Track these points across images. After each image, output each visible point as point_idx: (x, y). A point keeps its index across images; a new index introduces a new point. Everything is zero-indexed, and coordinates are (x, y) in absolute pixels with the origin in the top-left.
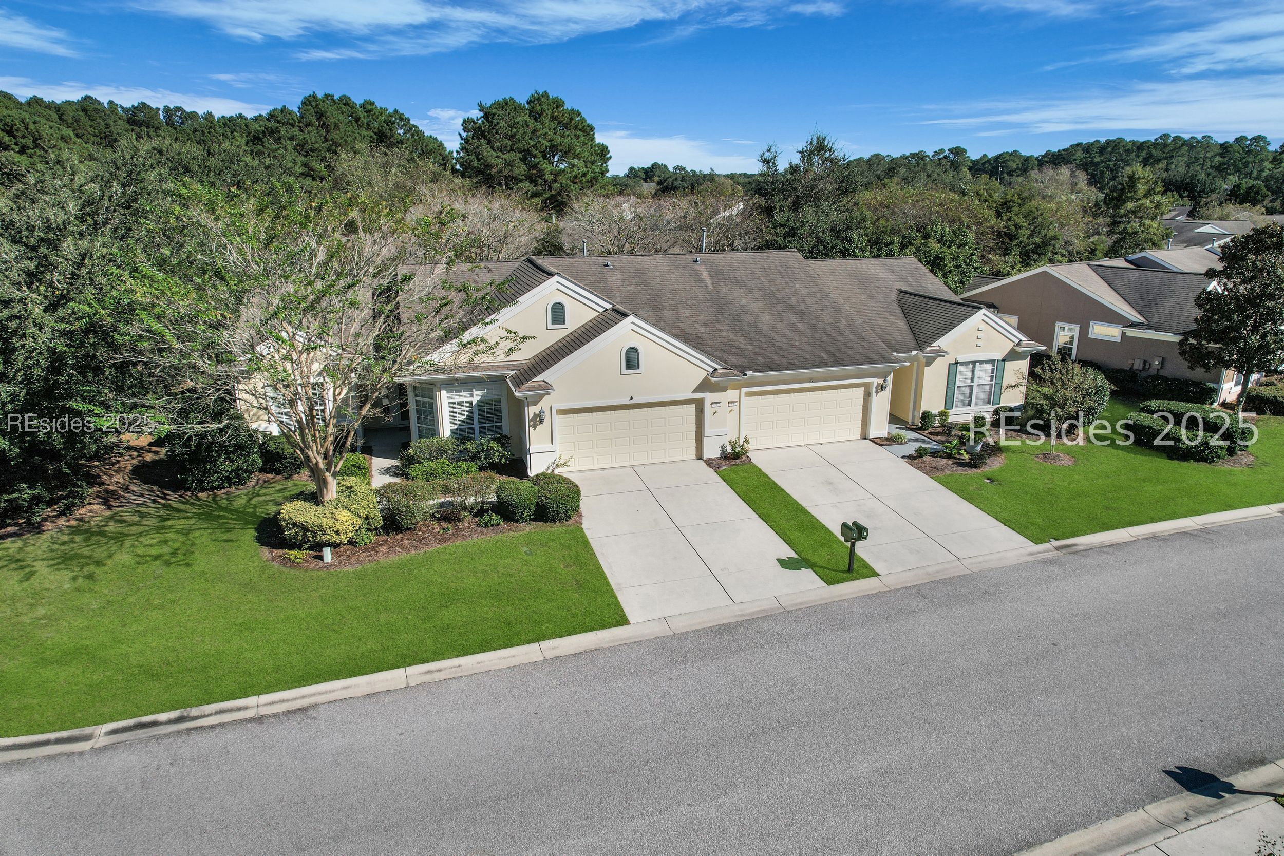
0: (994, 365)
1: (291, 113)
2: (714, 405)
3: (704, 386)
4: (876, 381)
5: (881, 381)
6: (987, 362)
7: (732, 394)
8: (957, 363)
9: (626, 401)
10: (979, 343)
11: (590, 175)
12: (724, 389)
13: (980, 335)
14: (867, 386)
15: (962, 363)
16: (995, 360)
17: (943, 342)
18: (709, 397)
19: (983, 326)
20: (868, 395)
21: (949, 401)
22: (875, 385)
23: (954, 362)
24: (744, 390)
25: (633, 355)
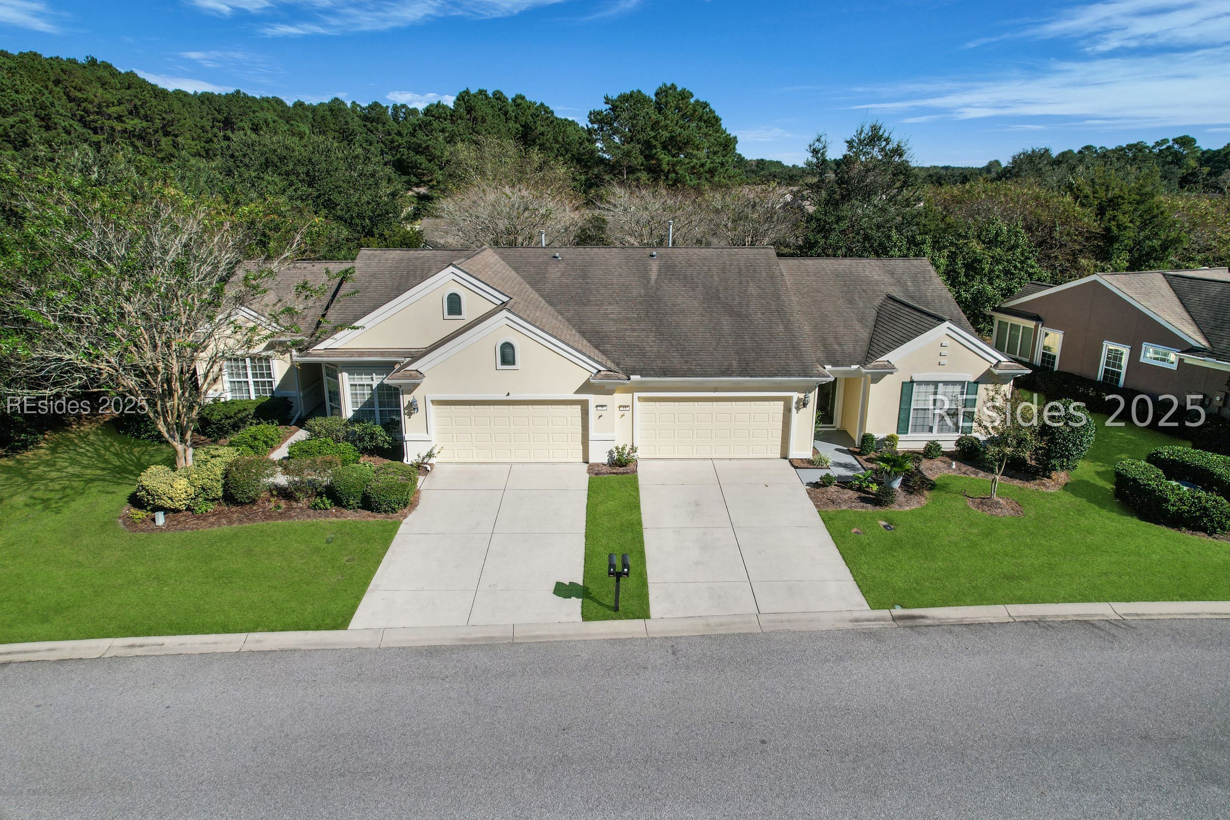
0: (963, 388)
1: (445, 107)
2: (599, 408)
3: (587, 387)
4: (796, 396)
5: (802, 396)
6: (954, 383)
7: (620, 398)
8: (912, 382)
9: (502, 397)
10: (943, 360)
11: (708, 166)
12: (610, 392)
13: (944, 351)
14: (787, 401)
15: (920, 383)
16: (964, 382)
17: (893, 357)
18: (593, 399)
19: (947, 341)
20: (787, 411)
21: (903, 426)
22: (795, 400)
23: (909, 380)
24: (636, 395)
25: (508, 350)
